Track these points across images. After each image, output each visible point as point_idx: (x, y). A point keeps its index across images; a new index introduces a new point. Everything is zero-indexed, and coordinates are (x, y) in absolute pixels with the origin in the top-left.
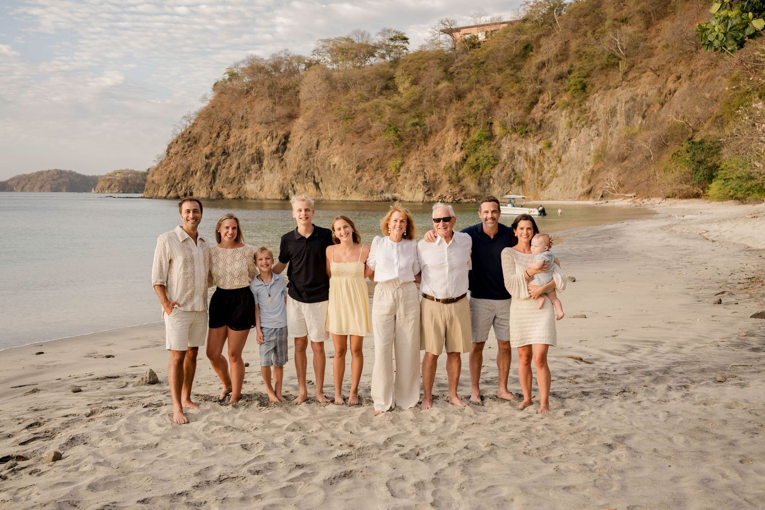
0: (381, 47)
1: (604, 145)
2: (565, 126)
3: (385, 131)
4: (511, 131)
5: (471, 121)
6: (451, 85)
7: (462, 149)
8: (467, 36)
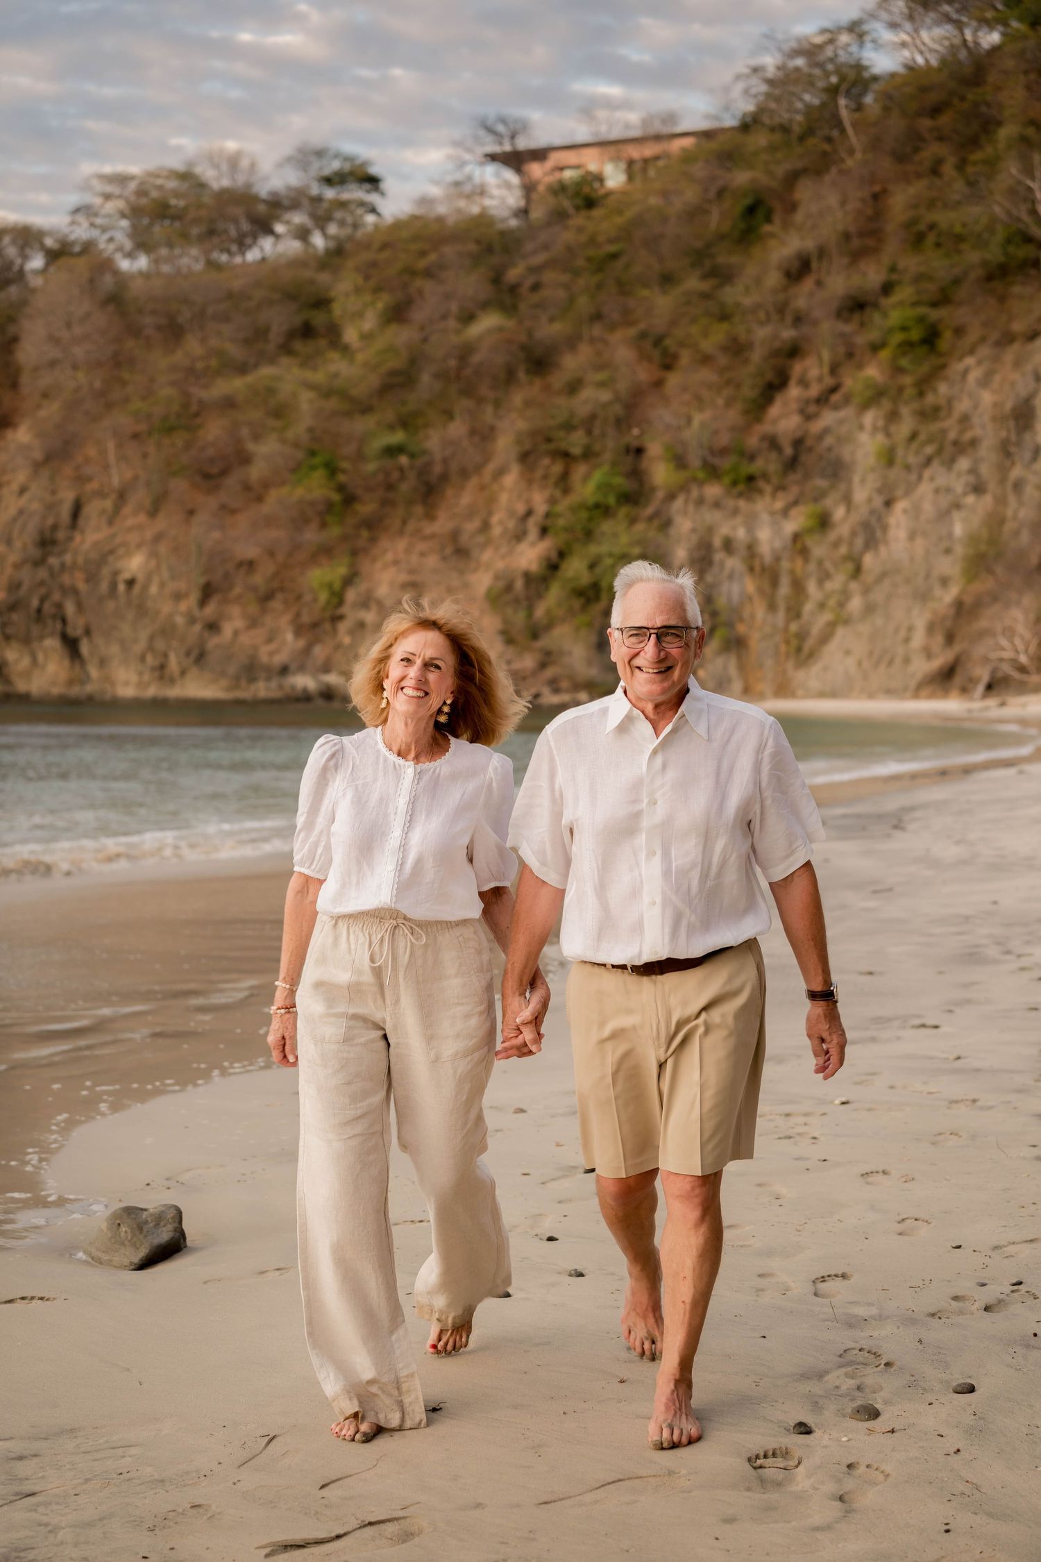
0: (295, 205)
1: (995, 521)
2: (872, 461)
3: (294, 470)
4: (701, 475)
5: (576, 442)
6: (510, 323)
7: (544, 531)
8: (568, 174)
